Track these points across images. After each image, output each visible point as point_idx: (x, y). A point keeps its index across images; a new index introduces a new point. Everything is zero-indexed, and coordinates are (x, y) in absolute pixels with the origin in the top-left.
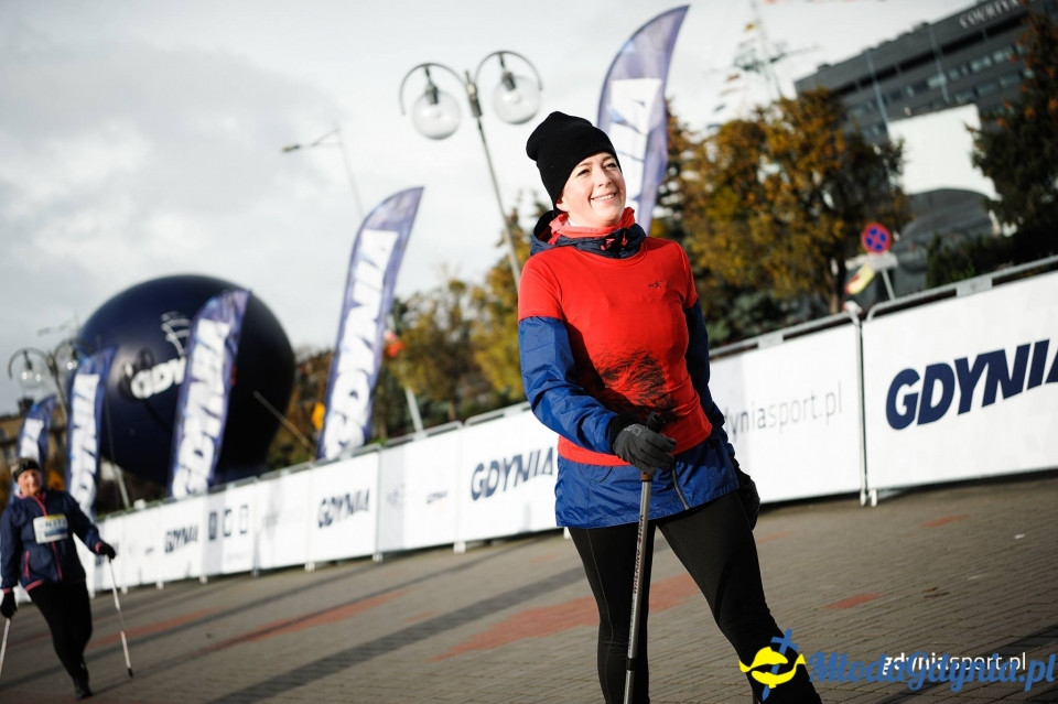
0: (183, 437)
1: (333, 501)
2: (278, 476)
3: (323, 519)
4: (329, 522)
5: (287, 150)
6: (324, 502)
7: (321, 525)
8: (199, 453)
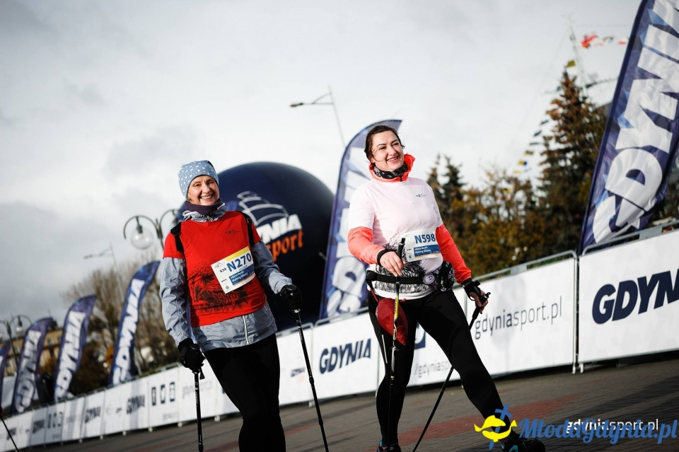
0: (337, 260)
1: (626, 286)
2: (506, 274)
3: (603, 311)
4: (622, 313)
5: (294, 106)
6: (607, 289)
7: (599, 318)
8: (351, 275)
